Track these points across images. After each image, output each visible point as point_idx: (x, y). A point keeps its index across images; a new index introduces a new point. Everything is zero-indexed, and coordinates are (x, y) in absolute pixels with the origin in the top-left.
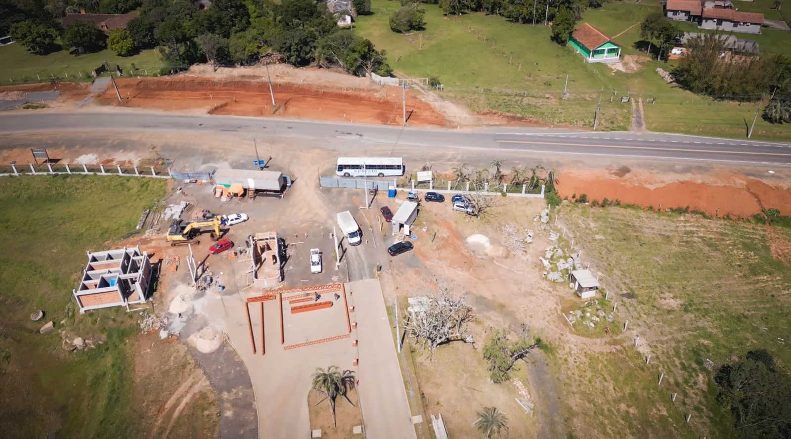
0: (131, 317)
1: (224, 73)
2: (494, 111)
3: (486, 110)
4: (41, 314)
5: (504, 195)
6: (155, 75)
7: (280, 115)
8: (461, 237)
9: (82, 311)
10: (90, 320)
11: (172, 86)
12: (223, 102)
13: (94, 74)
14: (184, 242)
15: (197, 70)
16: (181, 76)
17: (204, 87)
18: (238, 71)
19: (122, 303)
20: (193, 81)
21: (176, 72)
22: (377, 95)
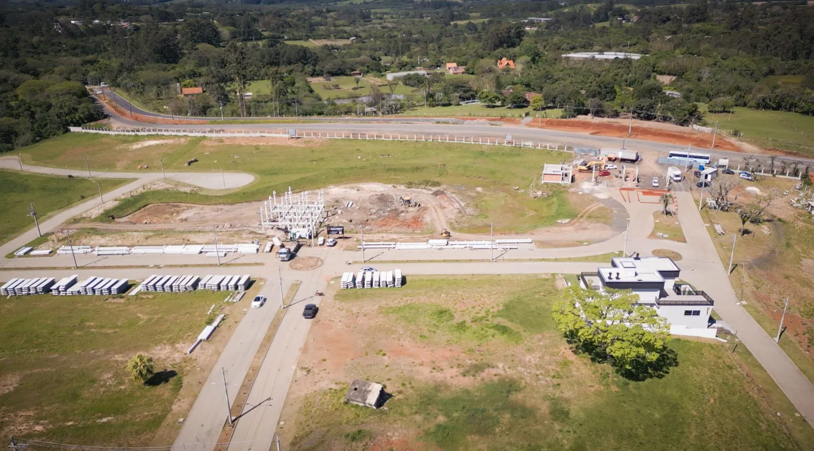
0: (564, 187)
1: (597, 120)
2: (777, 148)
3: (771, 148)
4: (518, 188)
5: (774, 176)
6: (558, 118)
7: (632, 138)
8: (742, 187)
9: (543, 182)
10: (546, 186)
11: (566, 124)
12: (598, 131)
13: (524, 115)
14: (586, 170)
15: (581, 118)
16: (572, 119)
17: (586, 125)
18: (605, 120)
19: (560, 182)
20: (579, 122)
21: (569, 117)
22: (695, 136)
